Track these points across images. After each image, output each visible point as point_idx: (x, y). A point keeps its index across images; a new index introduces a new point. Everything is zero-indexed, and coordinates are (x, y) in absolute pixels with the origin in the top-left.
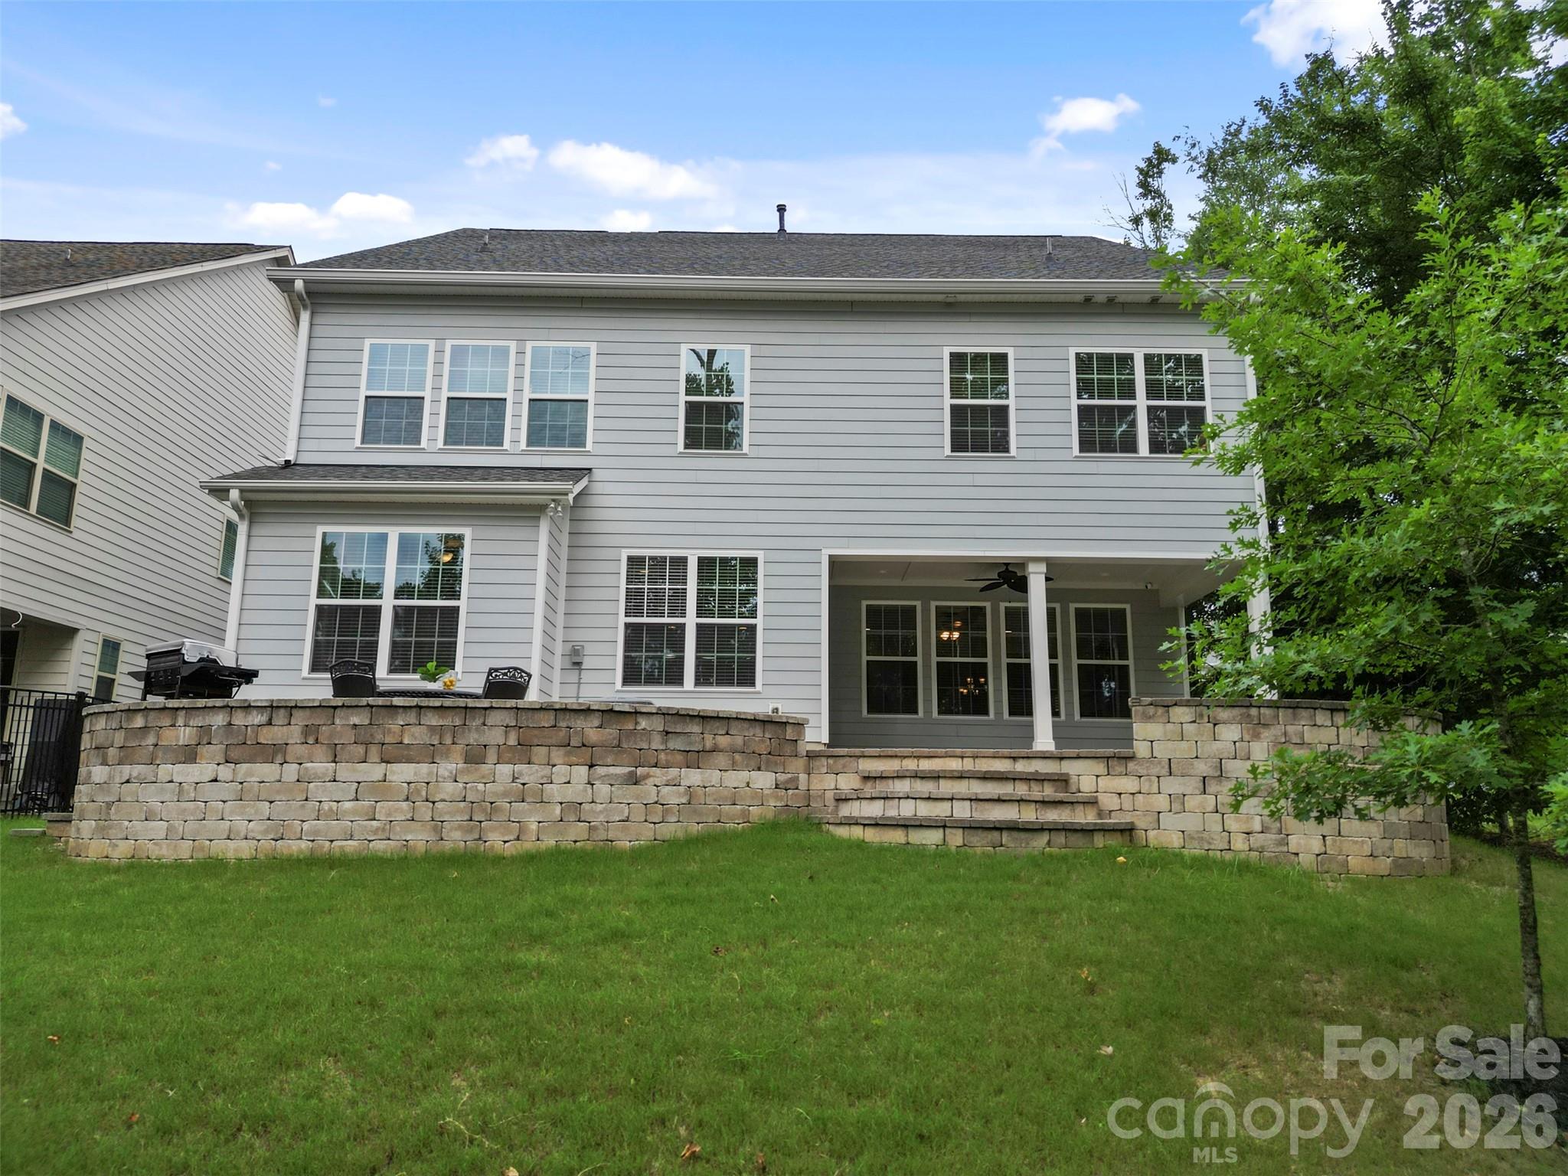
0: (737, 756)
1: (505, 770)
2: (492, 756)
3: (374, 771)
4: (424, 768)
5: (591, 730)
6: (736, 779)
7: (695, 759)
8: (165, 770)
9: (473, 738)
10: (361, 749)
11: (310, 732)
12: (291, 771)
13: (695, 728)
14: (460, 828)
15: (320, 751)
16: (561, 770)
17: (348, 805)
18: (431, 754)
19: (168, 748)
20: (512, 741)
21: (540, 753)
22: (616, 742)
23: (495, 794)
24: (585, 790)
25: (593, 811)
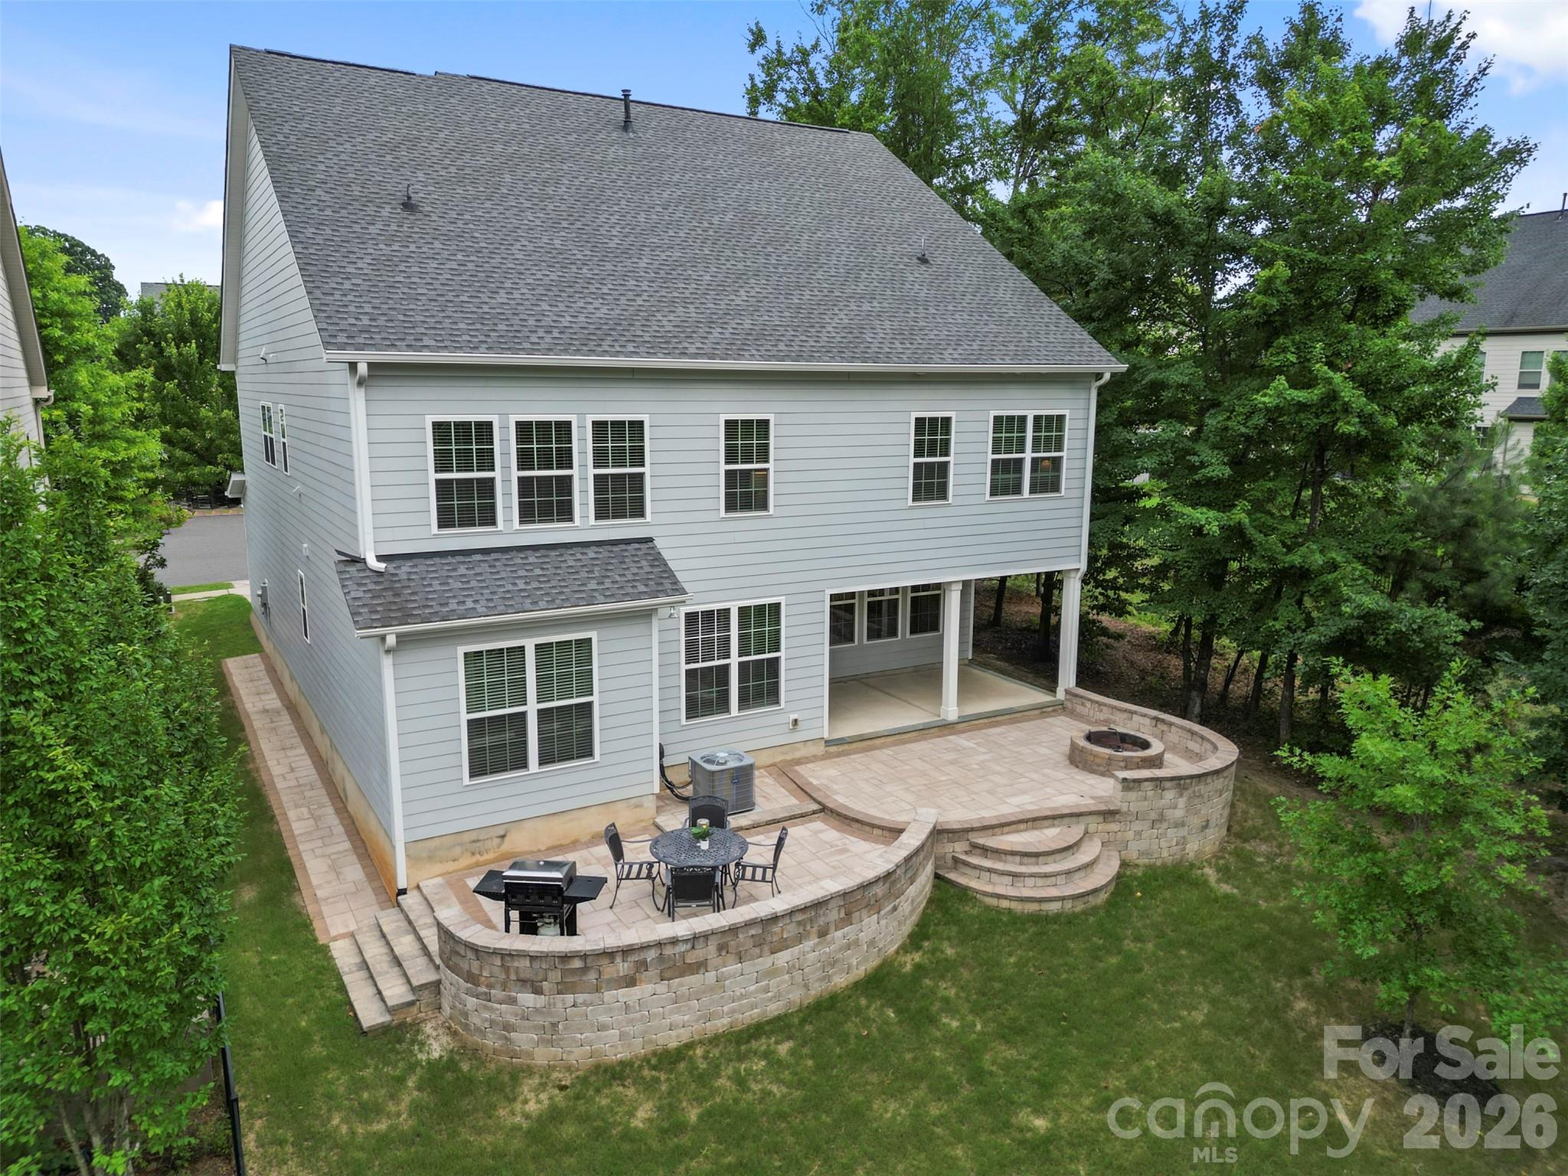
2: (832, 928)
3: (765, 962)
4: (796, 949)
6: (922, 879)
7: (912, 880)
8: (609, 995)
9: (822, 921)
10: (757, 950)
11: (722, 948)
12: (711, 976)
14: (817, 980)
15: (730, 958)
17: (752, 988)
19: (609, 981)
20: (842, 915)
21: (856, 916)
22: (888, 891)
23: (834, 951)
24: (876, 929)
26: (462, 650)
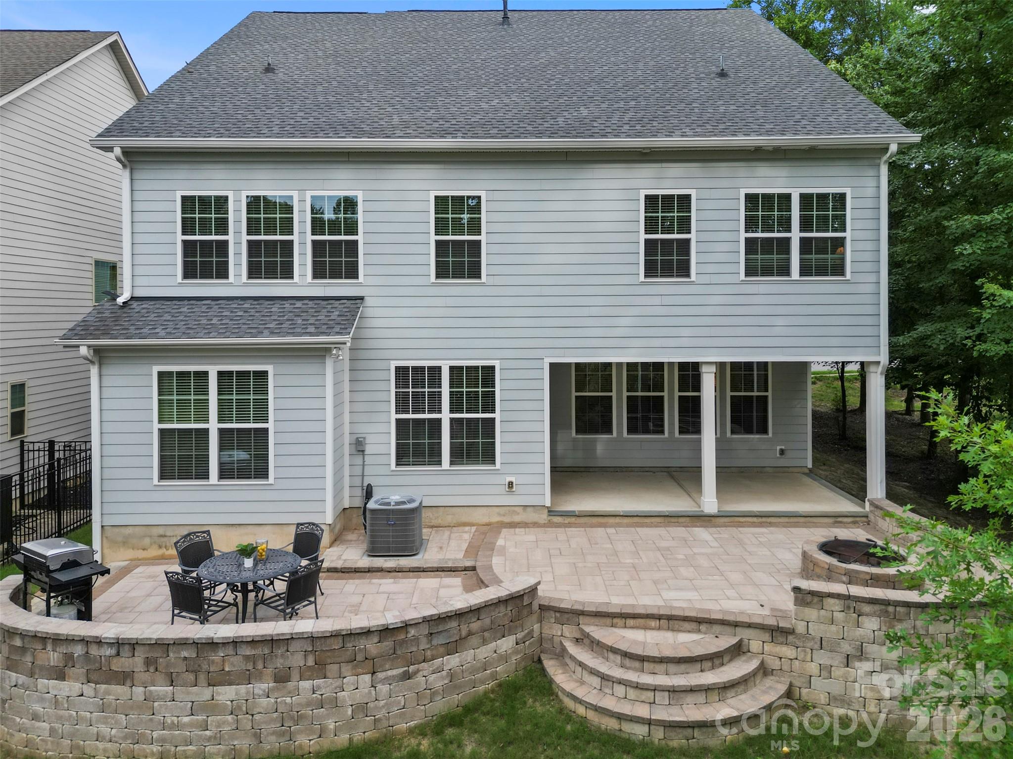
0: (486, 634)
1: (306, 685)
2: (295, 675)
3: (204, 693)
4: (243, 689)
5: (372, 646)
6: (484, 652)
7: (452, 648)
8: (43, 682)
9: (279, 663)
10: (191, 677)
11: (149, 662)
12: (139, 691)
13: (454, 624)
14: (274, 733)
15: (159, 677)
16: (350, 679)
17: (186, 719)
18: (248, 678)
19: (42, 668)
20: (311, 662)
21: (333, 669)
22: (392, 651)
23: (299, 704)
24: (370, 692)
25: (376, 707)
26: (156, 369)
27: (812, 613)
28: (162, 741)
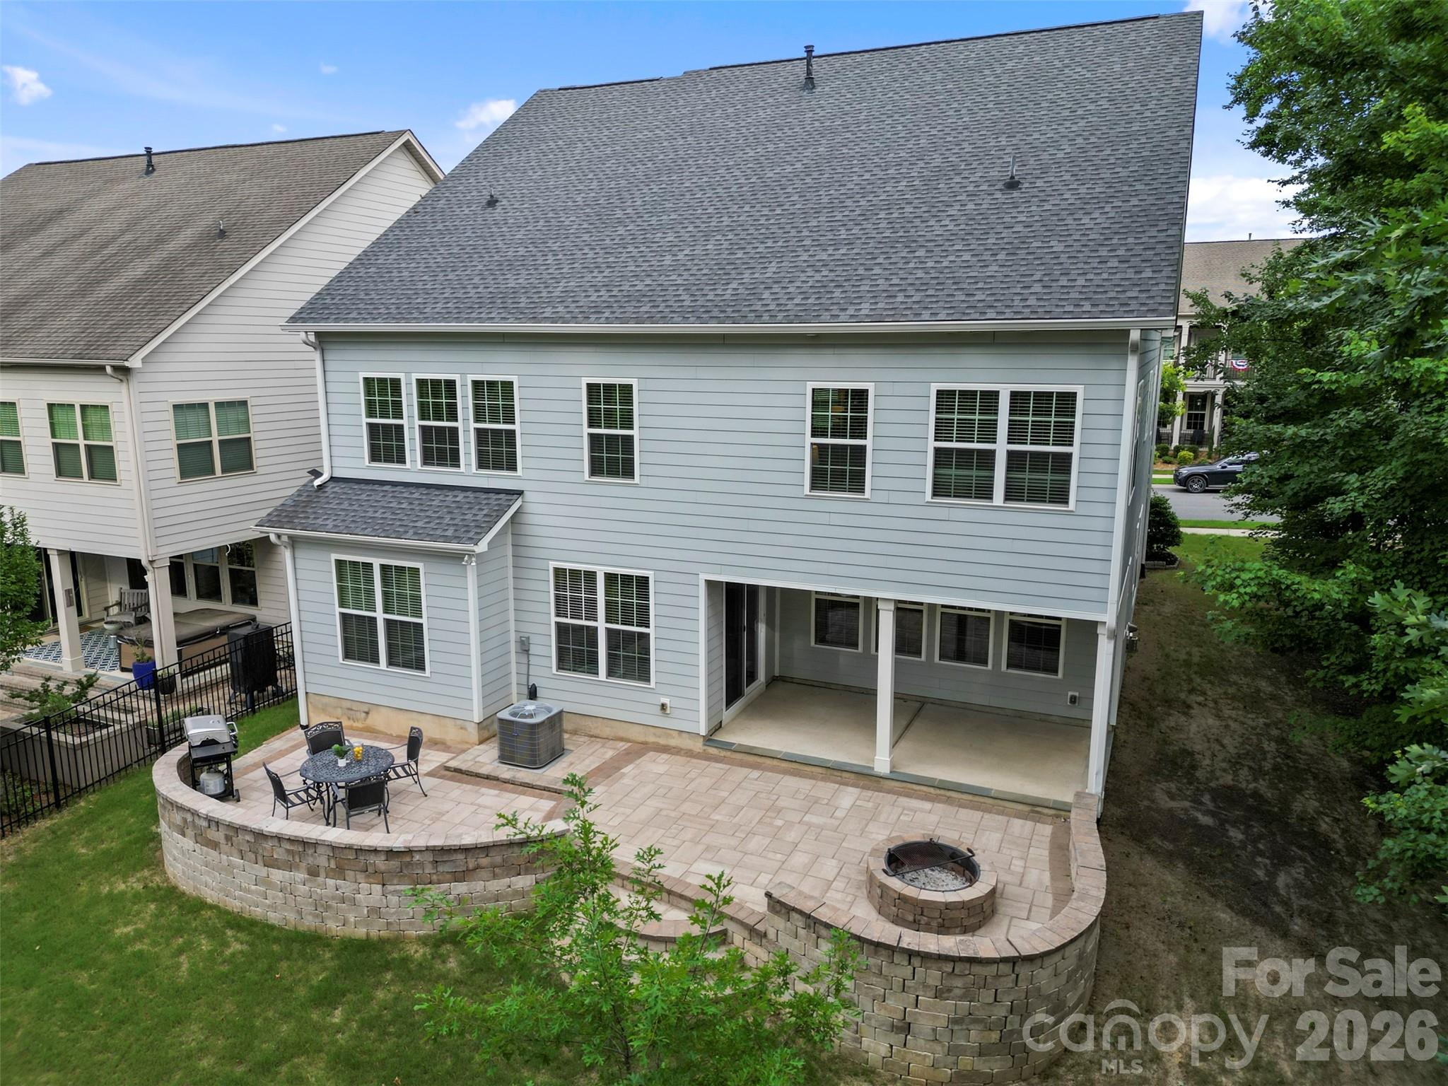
0: (497, 870)
1: (331, 882)
2: (323, 874)
4: (287, 874)
5: (380, 862)
6: (496, 885)
7: (459, 877)
9: (310, 861)
10: (253, 856)
11: (227, 838)
12: (224, 858)
13: (460, 856)
14: (310, 914)
15: (235, 851)
17: (253, 887)
18: (290, 867)
21: (350, 874)
22: (398, 870)
23: (327, 896)
24: (381, 900)
25: (387, 912)
26: (334, 557)
27: (779, 922)
28: (241, 899)
